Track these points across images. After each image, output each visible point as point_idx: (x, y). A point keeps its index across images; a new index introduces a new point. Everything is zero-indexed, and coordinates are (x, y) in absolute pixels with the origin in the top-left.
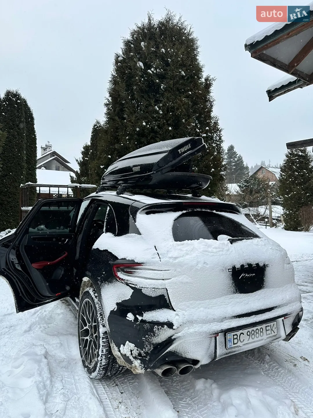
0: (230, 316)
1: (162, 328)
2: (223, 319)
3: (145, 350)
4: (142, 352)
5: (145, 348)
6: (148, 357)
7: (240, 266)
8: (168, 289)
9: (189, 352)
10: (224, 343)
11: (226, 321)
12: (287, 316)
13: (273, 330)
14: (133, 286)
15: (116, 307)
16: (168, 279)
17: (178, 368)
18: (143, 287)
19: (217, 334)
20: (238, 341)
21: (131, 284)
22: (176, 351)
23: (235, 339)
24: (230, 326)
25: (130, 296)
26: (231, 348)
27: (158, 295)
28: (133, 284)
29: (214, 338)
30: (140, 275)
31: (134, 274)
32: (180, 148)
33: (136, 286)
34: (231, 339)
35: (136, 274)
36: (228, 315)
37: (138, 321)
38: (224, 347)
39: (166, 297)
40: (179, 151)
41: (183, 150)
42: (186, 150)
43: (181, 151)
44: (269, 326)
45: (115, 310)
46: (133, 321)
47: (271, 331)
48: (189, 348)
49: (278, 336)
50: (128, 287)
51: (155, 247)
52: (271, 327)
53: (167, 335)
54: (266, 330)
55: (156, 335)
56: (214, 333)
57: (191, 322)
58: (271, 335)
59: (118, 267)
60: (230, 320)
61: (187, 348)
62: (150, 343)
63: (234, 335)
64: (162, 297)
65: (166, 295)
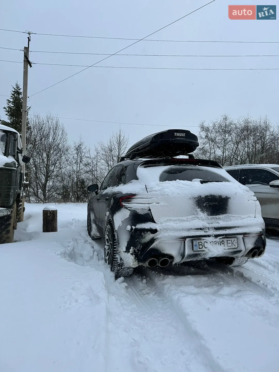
0: (195, 228)
1: (147, 233)
2: (189, 230)
3: (138, 248)
4: (136, 249)
5: (137, 247)
6: (140, 252)
7: (204, 196)
8: (152, 209)
9: (166, 250)
10: (192, 247)
11: (191, 231)
12: (246, 235)
13: (234, 244)
14: (130, 209)
15: (121, 223)
16: (151, 203)
17: (159, 260)
18: (136, 208)
19: (184, 238)
20: (203, 246)
21: (129, 208)
22: (157, 248)
23: (200, 245)
24: (194, 234)
25: (129, 215)
26: (198, 251)
27: (145, 213)
28: (130, 208)
29: (183, 242)
30: (134, 202)
31: (131, 202)
32: (177, 132)
33: (132, 209)
34: (197, 244)
35: (132, 202)
36: (193, 227)
37: (133, 230)
38: (192, 249)
39: (150, 215)
40: (175, 134)
41: (178, 134)
42: (180, 136)
43: (176, 134)
44: (230, 240)
45: (120, 226)
46: (130, 230)
47: (232, 245)
48: (166, 247)
49: (238, 249)
50: (127, 210)
51: (146, 185)
52: (232, 242)
53: (150, 237)
54: (227, 243)
55: (143, 237)
56: (182, 237)
57: (166, 230)
58: (232, 247)
59: (122, 200)
60: (195, 231)
61: (164, 247)
62: (140, 243)
63: (199, 243)
64: (147, 214)
65: (150, 213)
